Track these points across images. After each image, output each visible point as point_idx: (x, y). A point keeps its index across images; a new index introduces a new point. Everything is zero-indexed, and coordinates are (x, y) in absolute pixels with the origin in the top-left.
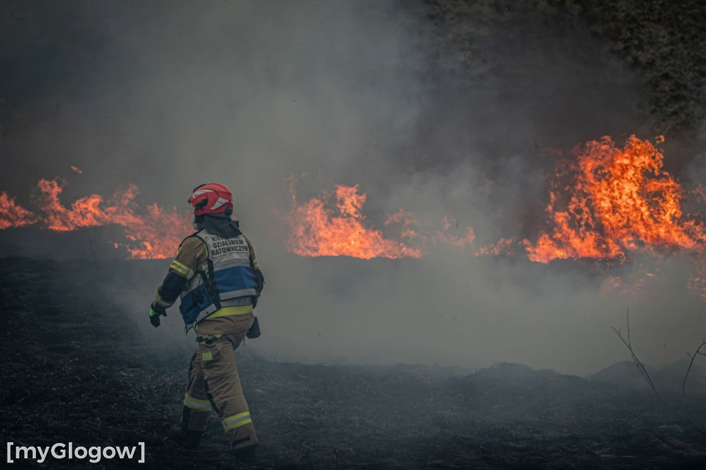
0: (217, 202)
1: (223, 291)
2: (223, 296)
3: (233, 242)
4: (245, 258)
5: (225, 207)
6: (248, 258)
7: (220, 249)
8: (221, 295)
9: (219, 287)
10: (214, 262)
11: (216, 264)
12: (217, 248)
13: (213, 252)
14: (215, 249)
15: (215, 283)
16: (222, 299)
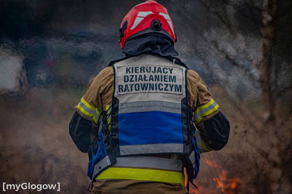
1: (125, 143)
2: (124, 149)
3: (157, 78)
5: (150, 20)
7: (131, 85)
8: (122, 148)
9: (121, 137)
10: (121, 101)
11: (122, 104)
12: (129, 83)
13: (121, 88)
14: (124, 84)
16: (122, 154)
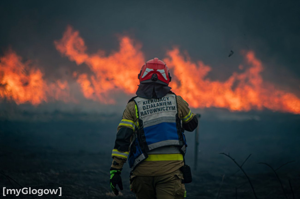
0: (145, 72)
1: (151, 143)
3: (161, 104)
4: (172, 116)
5: (150, 75)
6: (175, 116)
7: (148, 111)
8: (149, 146)
9: (147, 140)
10: (144, 121)
11: (145, 123)
12: (146, 110)
13: (142, 114)
14: (144, 111)
15: (144, 137)
16: (150, 149)
